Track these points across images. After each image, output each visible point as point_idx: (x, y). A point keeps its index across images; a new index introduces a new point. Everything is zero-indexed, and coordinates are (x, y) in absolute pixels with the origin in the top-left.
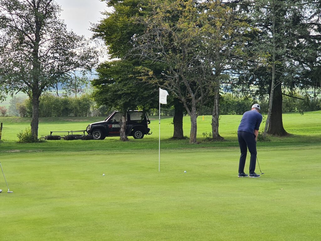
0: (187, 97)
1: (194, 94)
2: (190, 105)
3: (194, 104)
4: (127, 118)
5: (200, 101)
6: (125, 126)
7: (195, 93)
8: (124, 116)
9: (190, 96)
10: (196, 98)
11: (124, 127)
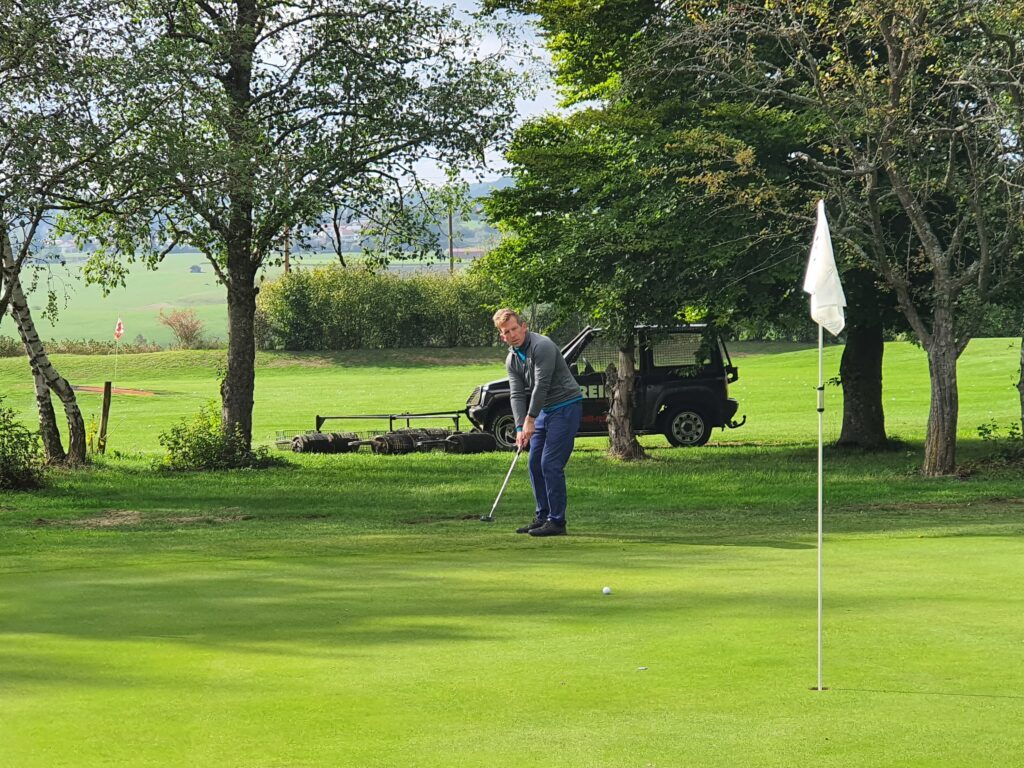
0: (911, 263)
1: (944, 248)
2: (924, 300)
3: (946, 297)
4: (637, 357)
5: (973, 280)
6: (629, 396)
7: (951, 247)
8: (624, 351)
9: (927, 260)
10: (952, 268)
11: (624, 401)
